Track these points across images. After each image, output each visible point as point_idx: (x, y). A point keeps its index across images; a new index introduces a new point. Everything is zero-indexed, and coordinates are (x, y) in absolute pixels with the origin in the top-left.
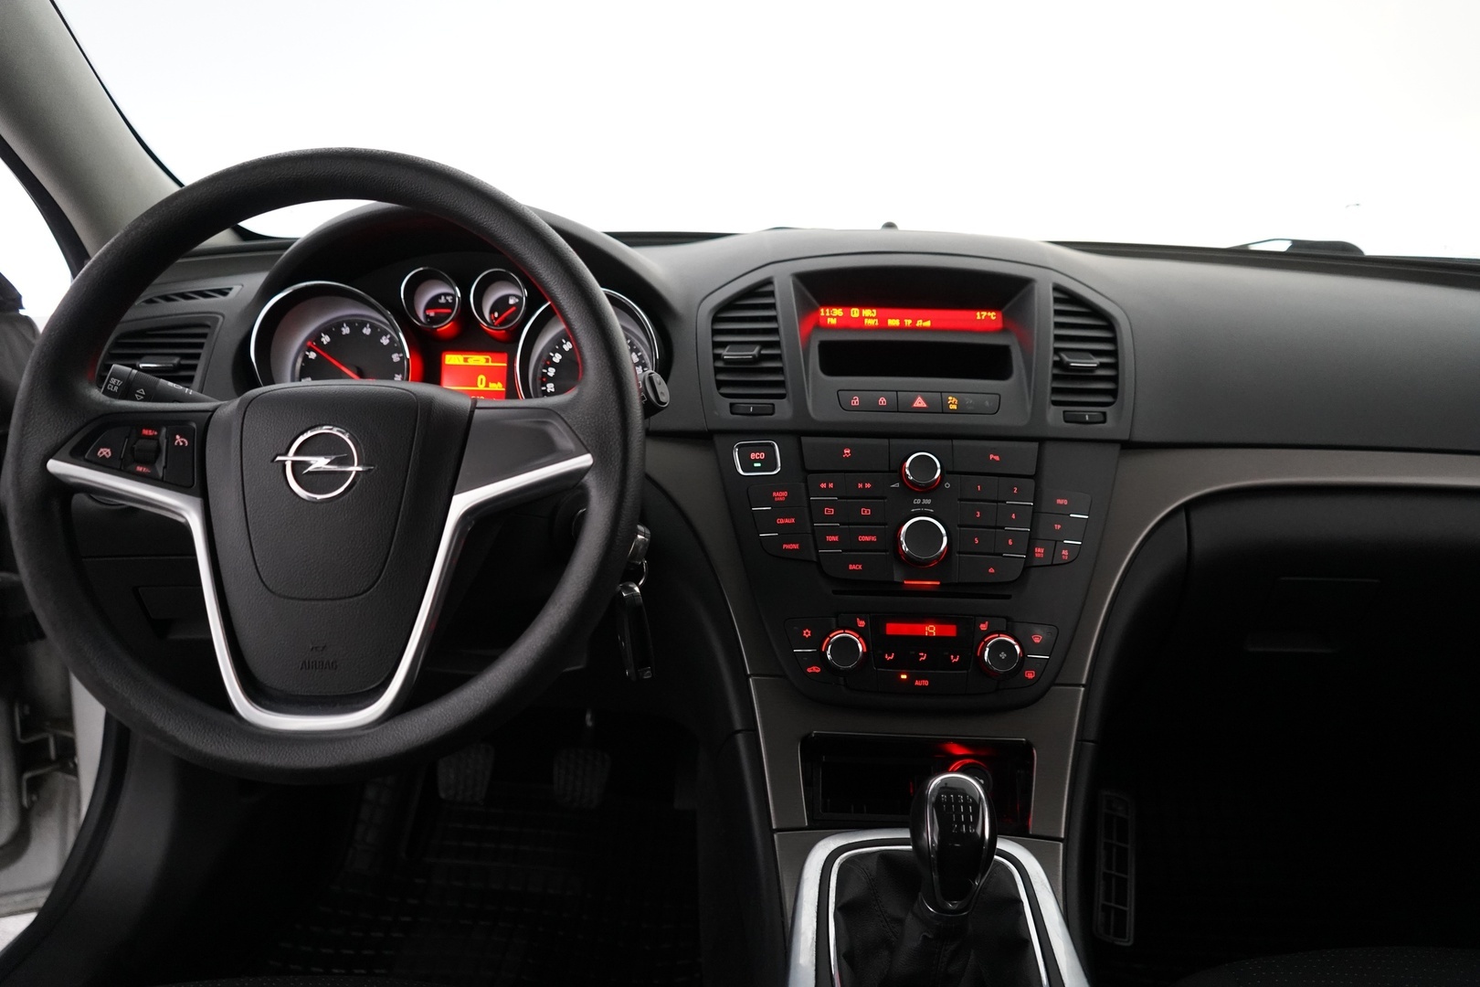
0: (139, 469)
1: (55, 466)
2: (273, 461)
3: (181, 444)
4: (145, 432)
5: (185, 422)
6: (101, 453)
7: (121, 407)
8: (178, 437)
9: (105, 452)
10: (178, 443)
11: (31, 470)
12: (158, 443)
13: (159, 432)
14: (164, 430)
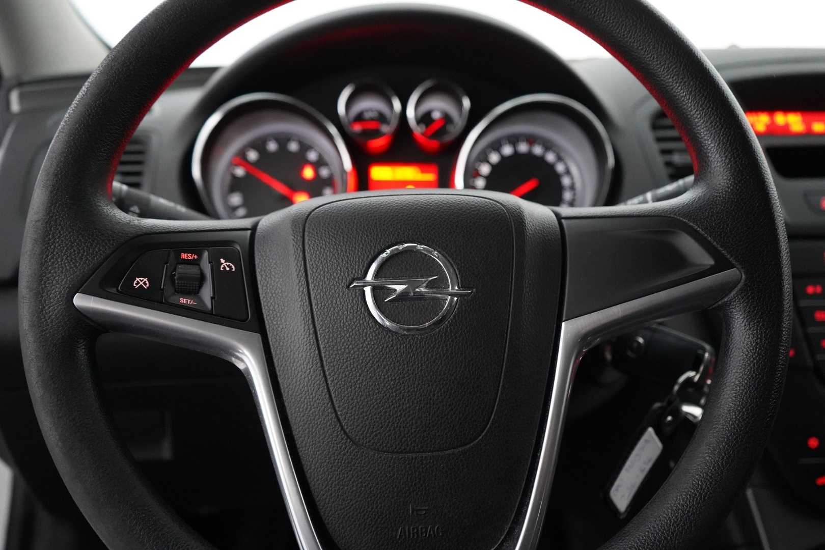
0: (183, 301)
1: (80, 301)
2: (348, 287)
3: (228, 269)
4: (184, 256)
5: (228, 243)
6: (138, 283)
7: (152, 227)
8: (222, 261)
9: (142, 282)
10: (224, 268)
11: (54, 307)
12: (200, 269)
13: (200, 255)
14: (206, 254)
